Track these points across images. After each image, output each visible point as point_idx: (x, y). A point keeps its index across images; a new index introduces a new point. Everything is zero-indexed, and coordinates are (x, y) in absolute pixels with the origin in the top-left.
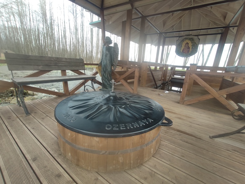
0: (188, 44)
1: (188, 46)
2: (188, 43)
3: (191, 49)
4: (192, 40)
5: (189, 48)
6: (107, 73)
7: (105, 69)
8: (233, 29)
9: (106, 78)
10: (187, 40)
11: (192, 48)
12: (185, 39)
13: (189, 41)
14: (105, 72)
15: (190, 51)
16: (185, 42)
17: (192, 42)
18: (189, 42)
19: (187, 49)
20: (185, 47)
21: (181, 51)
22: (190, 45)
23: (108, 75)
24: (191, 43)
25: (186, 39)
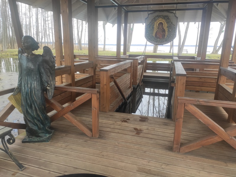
0: (163, 25)
1: (163, 28)
2: (161, 23)
3: (166, 33)
4: (167, 18)
5: (164, 31)
6: (35, 107)
7: (30, 101)
8: (217, 5)
9: (33, 118)
10: (160, 19)
11: (169, 31)
12: (157, 16)
13: (163, 20)
14: (31, 107)
15: (166, 35)
16: (157, 21)
17: (167, 23)
18: (163, 22)
19: (161, 33)
20: (158, 28)
21: (154, 35)
22: (165, 26)
23: (39, 112)
24: (165, 23)
25: (159, 16)
